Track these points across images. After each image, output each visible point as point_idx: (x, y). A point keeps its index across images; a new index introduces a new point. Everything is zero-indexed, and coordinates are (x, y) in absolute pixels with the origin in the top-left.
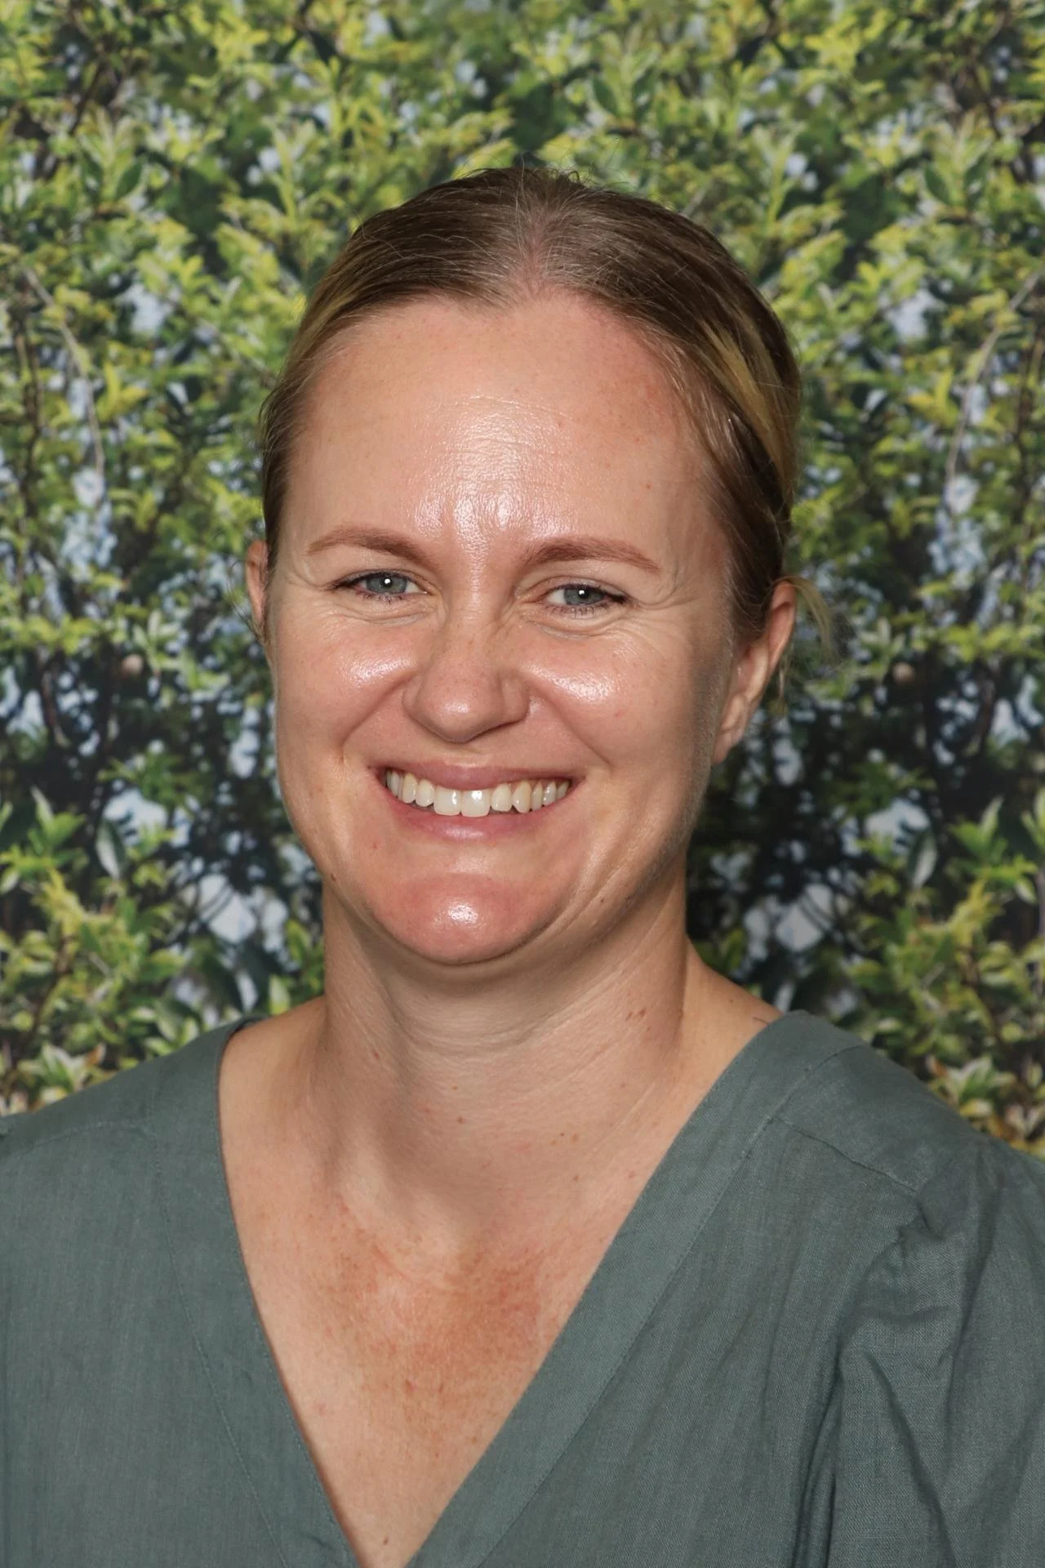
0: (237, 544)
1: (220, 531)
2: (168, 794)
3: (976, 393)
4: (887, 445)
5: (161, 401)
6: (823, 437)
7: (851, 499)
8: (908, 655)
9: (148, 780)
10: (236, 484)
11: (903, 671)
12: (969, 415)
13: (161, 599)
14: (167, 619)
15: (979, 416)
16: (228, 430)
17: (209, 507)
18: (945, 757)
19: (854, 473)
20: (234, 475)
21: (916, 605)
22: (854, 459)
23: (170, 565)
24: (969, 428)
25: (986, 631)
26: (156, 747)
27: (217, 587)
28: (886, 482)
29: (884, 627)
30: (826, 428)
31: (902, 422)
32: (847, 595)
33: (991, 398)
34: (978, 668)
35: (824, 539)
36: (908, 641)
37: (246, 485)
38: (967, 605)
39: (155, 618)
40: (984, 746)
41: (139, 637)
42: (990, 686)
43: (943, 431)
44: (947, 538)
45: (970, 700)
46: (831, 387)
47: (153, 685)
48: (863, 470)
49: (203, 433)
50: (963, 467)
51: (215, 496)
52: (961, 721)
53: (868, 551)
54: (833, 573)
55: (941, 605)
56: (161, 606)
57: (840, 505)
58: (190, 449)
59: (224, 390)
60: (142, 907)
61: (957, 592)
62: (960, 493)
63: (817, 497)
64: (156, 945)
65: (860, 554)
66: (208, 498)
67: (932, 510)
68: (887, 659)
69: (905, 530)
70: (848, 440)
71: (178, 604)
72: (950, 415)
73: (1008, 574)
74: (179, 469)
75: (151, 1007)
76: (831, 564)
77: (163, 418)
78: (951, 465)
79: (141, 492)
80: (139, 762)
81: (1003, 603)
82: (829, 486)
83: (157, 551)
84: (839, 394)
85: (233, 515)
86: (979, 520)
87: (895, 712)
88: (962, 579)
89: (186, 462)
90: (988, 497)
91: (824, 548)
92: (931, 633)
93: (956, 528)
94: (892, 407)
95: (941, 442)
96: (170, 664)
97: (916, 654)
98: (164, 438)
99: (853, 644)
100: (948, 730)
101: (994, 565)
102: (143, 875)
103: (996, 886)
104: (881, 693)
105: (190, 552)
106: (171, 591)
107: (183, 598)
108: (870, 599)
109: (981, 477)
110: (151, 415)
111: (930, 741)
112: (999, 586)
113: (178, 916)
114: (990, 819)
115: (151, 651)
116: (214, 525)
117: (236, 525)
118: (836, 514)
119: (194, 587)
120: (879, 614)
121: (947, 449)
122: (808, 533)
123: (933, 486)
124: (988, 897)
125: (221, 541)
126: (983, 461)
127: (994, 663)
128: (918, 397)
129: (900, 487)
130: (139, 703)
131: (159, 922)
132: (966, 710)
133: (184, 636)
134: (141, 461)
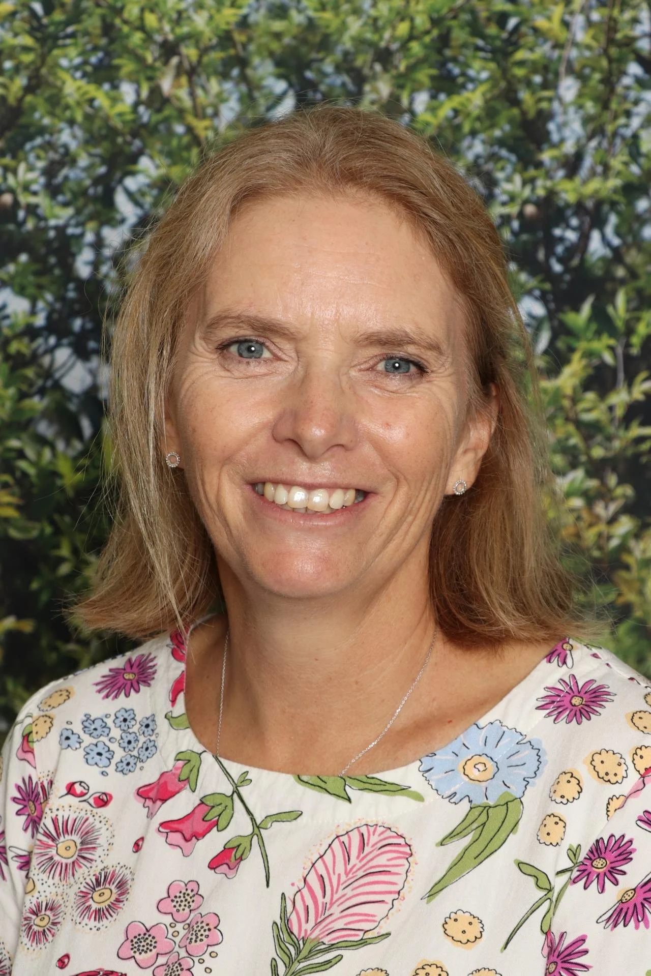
0: (79, 117)
1: (67, 107)
2: (31, 290)
3: (579, 21)
4: (520, 55)
5: (26, 14)
6: (478, 49)
7: (496, 92)
8: (534, 198)
9: (18, 280)
10: (78, 74)
11: (530, 209)
12: (574, 35)
13: (26, 153)
14: (31, 168)
15: (581, 36)
16: (73, 35)
17: (60, 90)
18: (557, 268)
19: (498, 74)
20: (77, 68)
21: (539, 165)
22: (498, 64)
23: (32, 130)
24: (575, 44)
25: (585, 182)
26: (23, 258)
27: (66, 146)
28: (520, 81)
29: (518, 179)
30: (480, 43)
31: (530, 39)
32: (493, 157)
33: (589, 23)
34: (579, 208)
35: (478, 118)
36: (533, 190)
37: (85, 75)
38: (572, 165)
39: (22, 168)
40: (583, 260)
41: (11, 180)
42: (587, 220)
43: (557, 46)
44: (560, 119)
45: (574, 229)
46: (483, 14)
47: (21, 214)
48: (505, 71)
49: (55, 38)
50: (570, 70)
51: (64, 83)
52: (568, 244)
53: (507, 128)
54: (484, 142)
55: (555, 165)
56: (26, 159)
57: (489, 96)
58: (46, 49)
59: (69, 7)
60: (13, 369)
61: (566, 156)
62: (568, 88)
63: (474, 90)
64: (23, 396)
65: (502, 129)
66: (59, 83)
67: (550, 100)
68: (519, 201)
69: (532, 113)
70: (494, 51)
71: (38, 157)
72: (563, 35)
73: (600, 144)
74: (39, 63)
75: (19, 438)
76: (482, 136)
77: (27, 27)
78: (562, 69)
79: (11, 79)
80: (11, 268)
81: (596, 163)
82: (481, 82)
83: (23, 120)
84: (489, 19)
85: (76, 96)
86: (581, 107)
87: (525, 237)
88: (569, 147)
89: (43, 58)
90: (587, 91)
91: (478, 125)
92: (549, 184)
93: (565, 112)
94: (524, 29)
95: (556, 54)
96: (33, 200)
97: (538, 198)
98: (27, 40)
99: (497, 191)
100: (560, 249)
101: (590, 138)
102: (14, 347)
103: (589, 354)
104: (516, 224)
105: (46, 121)
106: (33, 149)
107: (42, 154)
108: (508, 160)
109: (582, 78)
110: (18, 24)
111: (548, 257)
112: (594, 152)
113: (38, 375)
114: (586, 309)
115: (19, 191)
116: (63, 102)
117: (78, 104)
118: (487, 102)
119: (49, 146)
120: (515, 171)
121: (560, 58)
122: (468, 115)
123: (550, 84)
124: (584, 362)
125: (68, 114)
126: (584, 67)
127: (590, 204)
128: (541, 22)
129: (529, 84)
130: (11, 227)
131: (25, 379)
132: (571, 236)
133: (42, 180)
134: (11, 57)
